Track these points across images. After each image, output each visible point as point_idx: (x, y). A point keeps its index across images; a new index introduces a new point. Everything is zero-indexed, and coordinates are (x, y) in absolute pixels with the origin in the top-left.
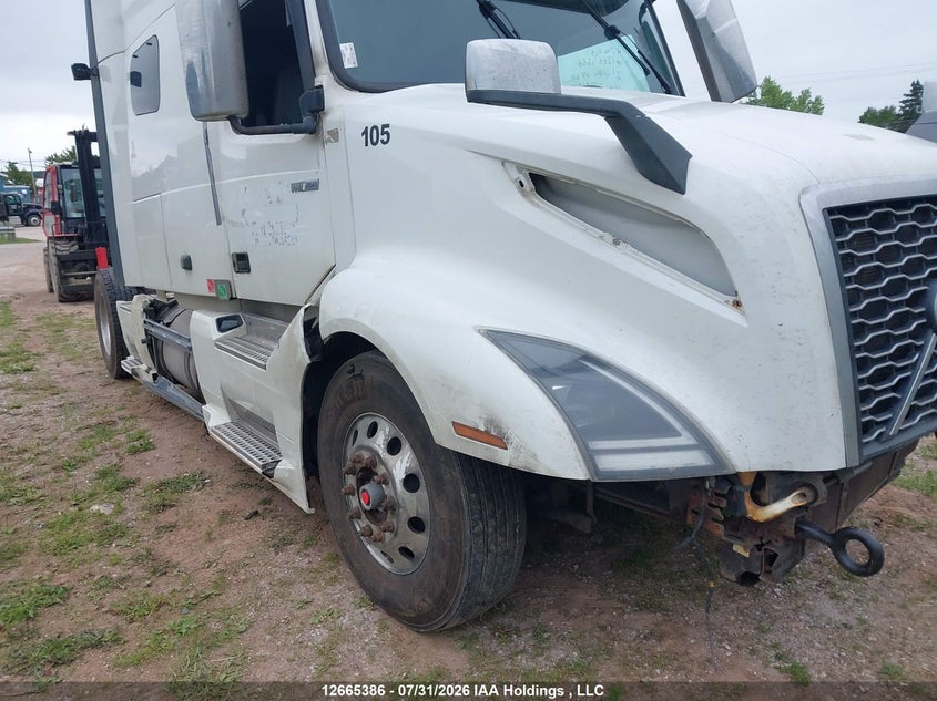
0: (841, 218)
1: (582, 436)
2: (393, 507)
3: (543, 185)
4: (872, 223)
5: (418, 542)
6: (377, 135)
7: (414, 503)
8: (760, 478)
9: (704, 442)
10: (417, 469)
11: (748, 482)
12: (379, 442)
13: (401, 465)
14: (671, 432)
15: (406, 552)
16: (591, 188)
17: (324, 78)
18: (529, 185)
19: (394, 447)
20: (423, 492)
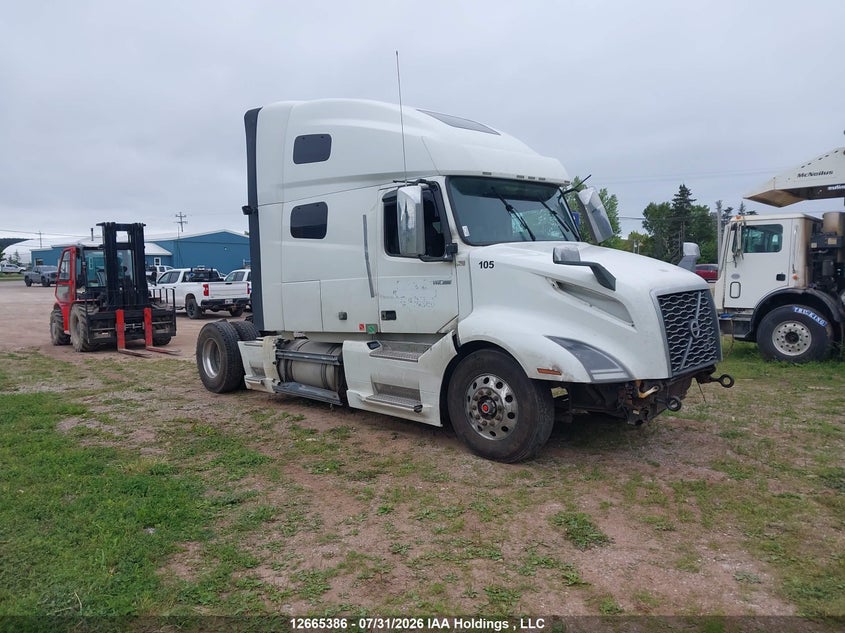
0: (663, 299)
1: (588, 368)
2: (501, 409)
3: (562, 286)
4: (670, 300)
5: (511, 423)
6: (487, 265)
7: (510, 407)
8: (643, 382)
9: (625, 370)
10: (510, 392)
11: (638, 385)
12: (492, 384)
13: (504, 392)
14: (614, 367)
15: (505, 429)
16: (581, 288)
17: (456, 239)
18: (556, 286)
19: (499, 385)
20: (514, 402)
